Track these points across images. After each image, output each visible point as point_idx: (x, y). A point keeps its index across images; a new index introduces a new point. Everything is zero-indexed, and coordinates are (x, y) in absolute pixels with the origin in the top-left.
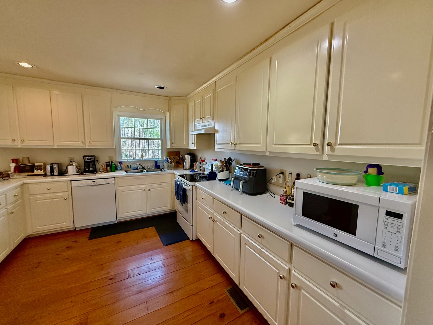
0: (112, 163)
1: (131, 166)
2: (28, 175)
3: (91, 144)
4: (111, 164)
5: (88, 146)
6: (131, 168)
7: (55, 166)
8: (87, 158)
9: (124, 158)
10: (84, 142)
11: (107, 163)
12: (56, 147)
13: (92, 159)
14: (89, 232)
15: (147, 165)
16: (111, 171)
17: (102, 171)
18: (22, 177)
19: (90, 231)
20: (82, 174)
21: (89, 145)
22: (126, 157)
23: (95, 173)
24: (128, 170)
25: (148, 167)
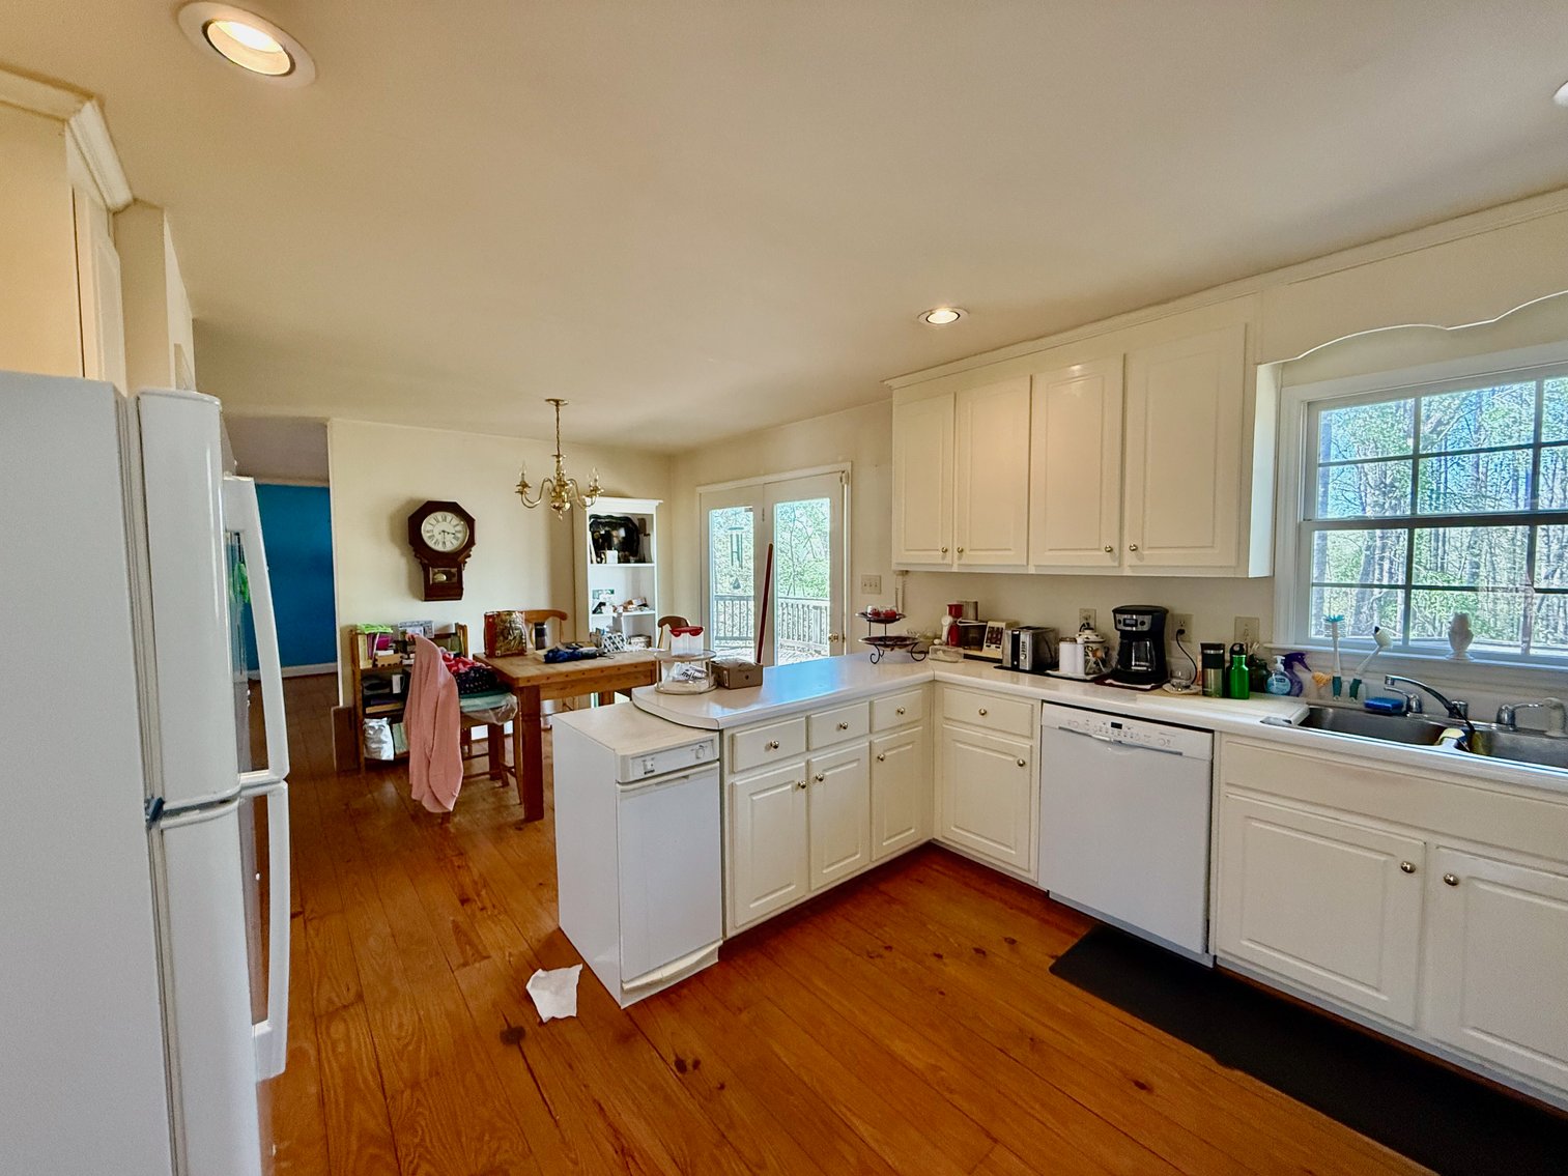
0: (1232, 652)
1: (1357, 683)
2: (967, 657)
3: (1141, 558)
4: (1227, 657)
5: (1130, 566)
6: (1354, 693)
7: (1026, 639)
8: (1125, 620)
9: (1316, 632)
10: (1116, 551)
11: (1209, 652)
12: (1032, 570)
13: (1143, 623)
14: (1073, 934)
15: (1498, 697)
16: (1226, 693)
17: (1184, 683)
18: (949, 660)
19: (1083, 932)
20: (1099, 680)
21: (1135, 562)
22: (1327, 627)
23: (1148, 687)
24: (1331, 703)
25: (1505, 716)
